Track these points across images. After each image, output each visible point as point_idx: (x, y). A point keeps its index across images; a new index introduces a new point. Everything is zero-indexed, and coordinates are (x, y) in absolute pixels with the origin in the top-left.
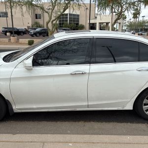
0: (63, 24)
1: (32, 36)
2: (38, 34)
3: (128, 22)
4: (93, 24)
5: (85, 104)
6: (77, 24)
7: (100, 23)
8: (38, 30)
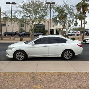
0: (36, 29)
1: (20, 36)
2: (23, 35)
3: (72, 28)
4: (53, 29)
5: (48, 55)
6: (44, 30)
7: (56, 29)
8: (23, 33)
